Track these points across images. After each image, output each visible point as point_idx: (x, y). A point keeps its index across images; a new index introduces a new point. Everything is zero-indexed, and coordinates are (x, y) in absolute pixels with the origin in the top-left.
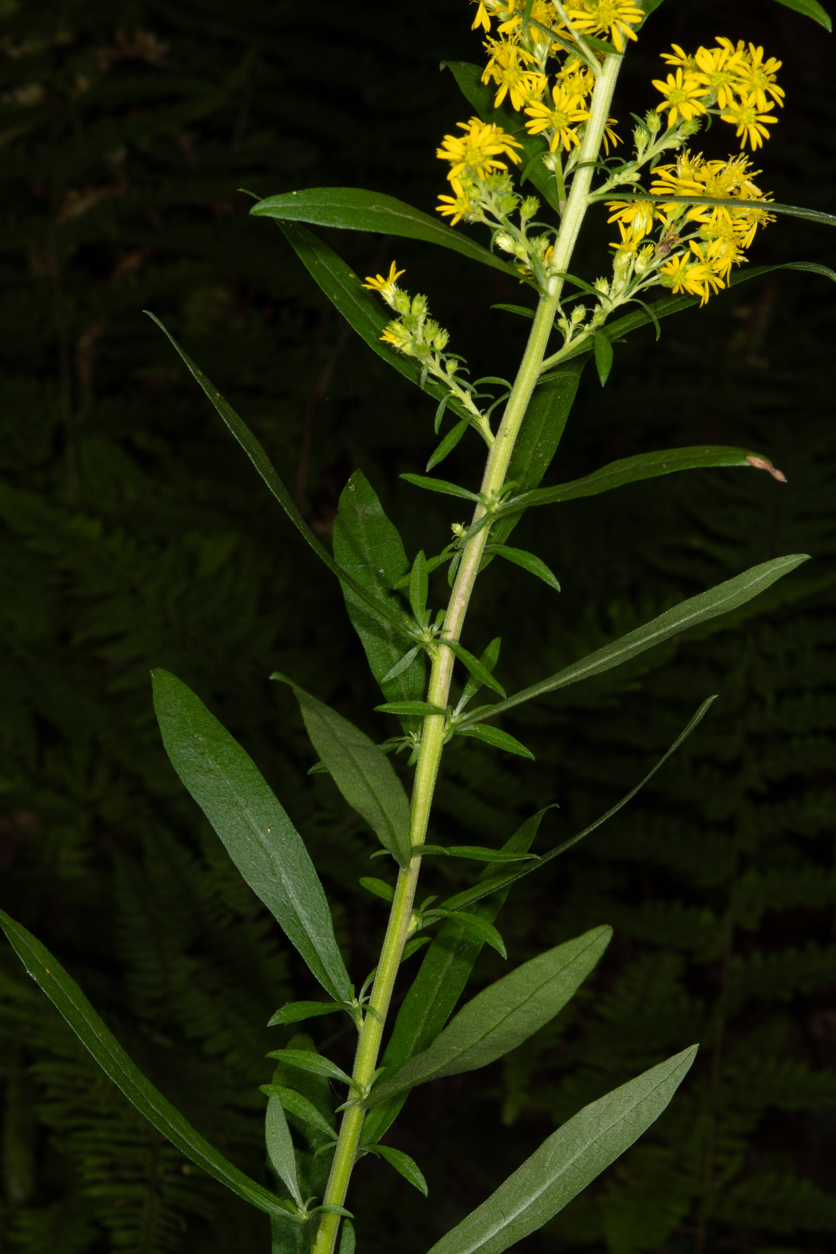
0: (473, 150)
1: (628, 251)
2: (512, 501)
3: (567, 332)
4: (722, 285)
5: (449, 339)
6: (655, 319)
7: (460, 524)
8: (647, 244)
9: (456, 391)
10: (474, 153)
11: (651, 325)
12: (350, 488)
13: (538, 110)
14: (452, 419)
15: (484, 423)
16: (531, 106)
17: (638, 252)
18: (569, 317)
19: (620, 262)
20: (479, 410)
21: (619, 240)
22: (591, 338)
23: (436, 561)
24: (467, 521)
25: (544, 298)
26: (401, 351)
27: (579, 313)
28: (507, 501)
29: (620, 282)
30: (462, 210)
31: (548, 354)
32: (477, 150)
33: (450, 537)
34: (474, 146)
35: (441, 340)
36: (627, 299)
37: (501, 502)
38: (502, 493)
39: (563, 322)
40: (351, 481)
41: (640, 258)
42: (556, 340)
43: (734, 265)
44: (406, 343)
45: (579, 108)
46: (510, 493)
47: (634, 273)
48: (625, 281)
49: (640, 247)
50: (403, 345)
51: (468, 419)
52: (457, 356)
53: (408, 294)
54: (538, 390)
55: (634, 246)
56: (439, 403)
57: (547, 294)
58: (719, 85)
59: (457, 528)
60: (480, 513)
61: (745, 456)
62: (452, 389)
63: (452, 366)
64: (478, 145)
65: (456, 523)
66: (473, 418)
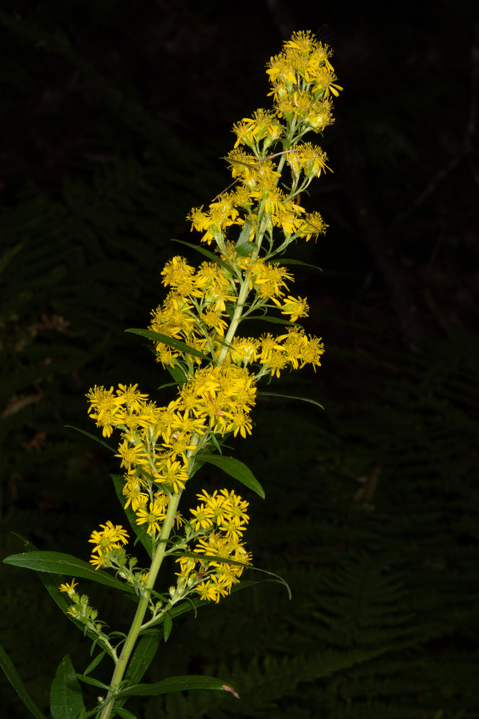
0: (105, 539)
1: (183, 577)
2: (124, 690)
3: (154, 612)
4: (227, 594)
5: (98, 615)
6: (195, 607)
7: (102, 697)
8: (193, 573)
9: (101, 637)
10: (105, 541)
11: (193, 611)
12: (63, 663)
13: (143, 513)
14: (99, 649)
15: (114, 652)
16: (139, 512)
17: (189, 576)
18: (155, 606)
19: (180, 581)
20: (112, 646)
21: (179, 571)
22: (164, 615)
23: (91, 713)
24: (105, 696)
25: (142, 599)
26: (76, 618)
27: (159, 605)
28: (121, 690)
29: (180, 590)
30: (101, 563)
31: (144, 622)
32: (107, 539)
33: (97, 703)
34: (106, 537)
35: (94, 615)
36: (183, 598)
37: (120, 690)
38: (120, 686)
39: (152, 608)
40: (64, 660)
41: (190, 579)
42: (148, 616)
43: (233, 584)
44: (78, 615)
45: (162, 512)
46: (124, 685)
47: (187, 586)
48: (183, 588)
49: (190, 574)
50: (77, 616)
51: (107, 650)
52: (102, 622)
53: (79, 595)
54: (140, 638)
55: (187, 574)
56: (94, 641)
57: (143, 597)
58: (218, 514)
59: (100, 699)
60: (109, 695)
61: (222, 685)
62: (99, 636)
63: (99, 626)
64: (107, 537)
65: (100, 696)
66: (109, 651)
